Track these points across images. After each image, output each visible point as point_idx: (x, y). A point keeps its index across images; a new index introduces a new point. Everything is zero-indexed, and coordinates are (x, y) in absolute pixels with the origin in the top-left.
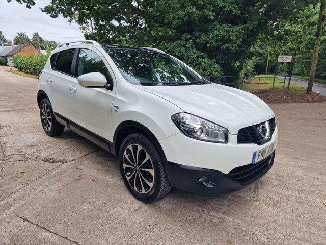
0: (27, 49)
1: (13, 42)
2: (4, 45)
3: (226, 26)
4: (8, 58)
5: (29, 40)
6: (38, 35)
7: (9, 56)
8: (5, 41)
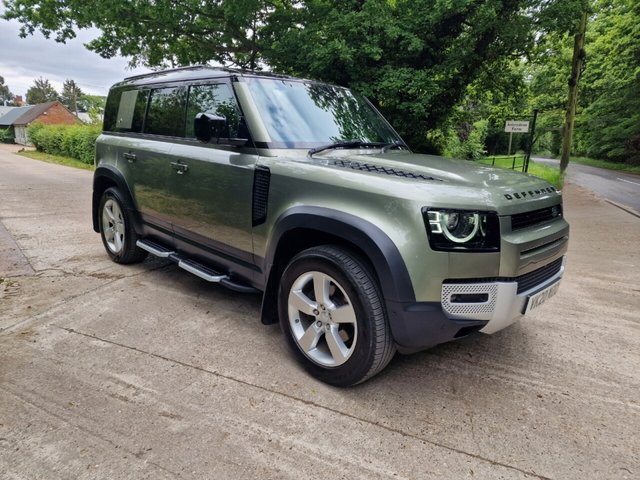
0: (53, 111)
1: (24, 99)
2: (8, 105)
3: (405, 72)
4: (17, 130)
5: (56, 94)
6: (74, 85)
7: (19, 125)
8: (9, 97)
